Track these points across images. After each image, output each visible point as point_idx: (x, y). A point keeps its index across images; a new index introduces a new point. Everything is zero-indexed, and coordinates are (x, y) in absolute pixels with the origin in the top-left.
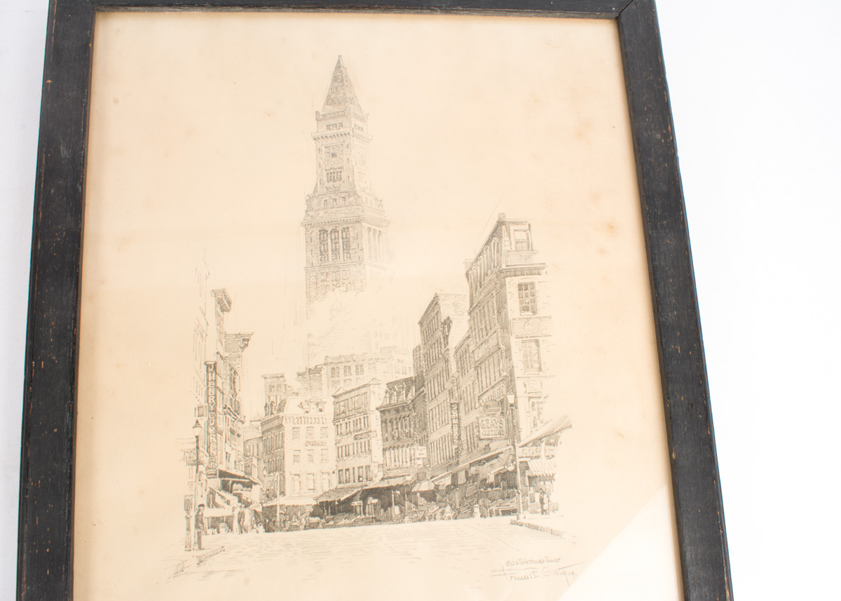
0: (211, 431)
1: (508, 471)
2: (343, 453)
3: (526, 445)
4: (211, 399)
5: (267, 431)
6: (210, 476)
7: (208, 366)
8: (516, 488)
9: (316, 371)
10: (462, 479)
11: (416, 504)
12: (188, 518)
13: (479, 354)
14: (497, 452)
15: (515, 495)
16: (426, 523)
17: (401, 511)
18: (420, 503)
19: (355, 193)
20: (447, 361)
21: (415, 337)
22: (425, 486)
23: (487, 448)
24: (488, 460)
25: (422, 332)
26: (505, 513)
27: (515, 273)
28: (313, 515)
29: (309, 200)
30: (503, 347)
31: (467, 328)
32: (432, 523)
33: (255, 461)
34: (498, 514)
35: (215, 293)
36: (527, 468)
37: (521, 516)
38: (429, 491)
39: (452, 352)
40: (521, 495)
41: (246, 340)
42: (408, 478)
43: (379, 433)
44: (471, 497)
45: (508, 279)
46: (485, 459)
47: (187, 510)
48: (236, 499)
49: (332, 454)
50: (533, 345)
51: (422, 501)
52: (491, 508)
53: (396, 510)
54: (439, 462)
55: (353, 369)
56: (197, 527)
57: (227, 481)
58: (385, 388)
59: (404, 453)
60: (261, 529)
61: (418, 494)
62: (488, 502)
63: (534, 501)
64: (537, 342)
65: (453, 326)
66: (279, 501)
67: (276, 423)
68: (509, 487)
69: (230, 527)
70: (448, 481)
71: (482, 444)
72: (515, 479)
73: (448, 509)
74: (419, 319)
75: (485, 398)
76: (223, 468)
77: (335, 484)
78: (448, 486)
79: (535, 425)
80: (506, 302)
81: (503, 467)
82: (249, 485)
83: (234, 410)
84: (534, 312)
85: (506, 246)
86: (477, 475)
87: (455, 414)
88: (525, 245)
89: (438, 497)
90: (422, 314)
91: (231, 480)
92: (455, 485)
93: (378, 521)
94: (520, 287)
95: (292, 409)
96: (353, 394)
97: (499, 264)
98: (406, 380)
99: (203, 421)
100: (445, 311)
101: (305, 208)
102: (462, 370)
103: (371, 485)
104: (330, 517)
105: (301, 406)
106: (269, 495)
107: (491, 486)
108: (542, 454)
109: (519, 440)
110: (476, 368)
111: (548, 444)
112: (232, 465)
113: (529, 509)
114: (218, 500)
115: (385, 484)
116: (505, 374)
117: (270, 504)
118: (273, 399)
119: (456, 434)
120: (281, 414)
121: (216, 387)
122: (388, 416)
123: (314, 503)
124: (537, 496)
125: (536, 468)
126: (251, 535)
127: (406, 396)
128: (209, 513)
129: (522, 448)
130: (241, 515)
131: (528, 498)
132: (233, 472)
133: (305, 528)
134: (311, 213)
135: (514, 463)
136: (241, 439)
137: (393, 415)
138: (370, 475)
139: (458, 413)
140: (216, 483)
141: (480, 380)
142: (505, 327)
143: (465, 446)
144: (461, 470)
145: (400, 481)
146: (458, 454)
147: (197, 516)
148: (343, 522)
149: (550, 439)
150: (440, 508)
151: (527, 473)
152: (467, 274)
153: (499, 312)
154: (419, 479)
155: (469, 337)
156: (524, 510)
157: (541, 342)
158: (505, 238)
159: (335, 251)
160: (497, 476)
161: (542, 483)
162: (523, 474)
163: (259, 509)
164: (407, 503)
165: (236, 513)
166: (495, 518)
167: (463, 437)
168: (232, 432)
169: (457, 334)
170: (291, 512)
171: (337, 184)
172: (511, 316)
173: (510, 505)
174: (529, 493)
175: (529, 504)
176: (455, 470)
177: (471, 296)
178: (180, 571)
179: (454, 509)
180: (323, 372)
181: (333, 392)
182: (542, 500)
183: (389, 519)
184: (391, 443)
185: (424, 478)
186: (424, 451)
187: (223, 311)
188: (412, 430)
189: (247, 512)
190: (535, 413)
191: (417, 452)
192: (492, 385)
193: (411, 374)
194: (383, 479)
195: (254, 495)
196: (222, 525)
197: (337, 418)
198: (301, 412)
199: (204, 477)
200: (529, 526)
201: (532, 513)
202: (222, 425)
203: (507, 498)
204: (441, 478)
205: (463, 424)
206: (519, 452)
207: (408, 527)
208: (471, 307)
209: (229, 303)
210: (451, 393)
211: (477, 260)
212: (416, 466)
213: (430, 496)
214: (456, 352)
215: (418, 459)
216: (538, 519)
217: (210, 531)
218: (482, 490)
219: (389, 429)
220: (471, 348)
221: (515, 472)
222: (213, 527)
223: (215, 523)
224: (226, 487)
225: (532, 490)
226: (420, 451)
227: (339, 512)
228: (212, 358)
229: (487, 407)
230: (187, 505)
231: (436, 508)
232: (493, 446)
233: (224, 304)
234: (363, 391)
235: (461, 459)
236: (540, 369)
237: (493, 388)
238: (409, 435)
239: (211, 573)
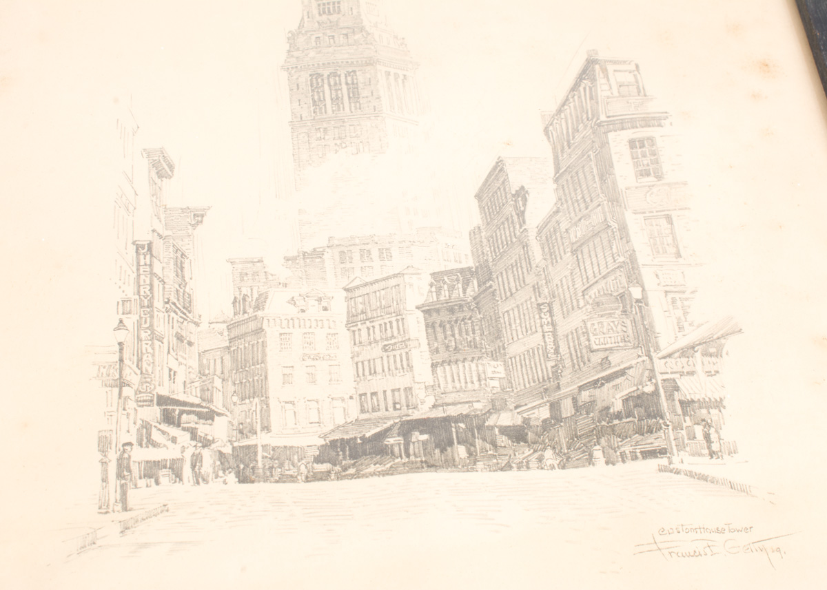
0: (143, 335)
1: (643, 393)
2: (364, 370)
3: (670, 356)
4: (145, 290)
5: (238, 337)
6: (142, 403)
7: (138, 247)
8: (662, 418)
9: (317, 254)
10: (567, 409)
11: (494, 444)
12: (104, 463)
13: (578, 233)
14: (622, 367)
15: (661, 428)
16: (514, 473)
17: (470, 454)
18: (499, 443)
19: (362, 29)
20: (525, 246)
21: (474, 217)
22: (506, 419)
23: (605, 362)
24: (608, 379)
25: (482, 208)
26: (648, 454)
27: (622, 124)
28: (318, 460)
29: (292, 38)
30: (614, 225)
31: (553, 199)
32: (523, 474)
33: (218, 383)
34: (635, 458)
35: (148, 153)
36: (677, 389)
37: (675, 459)
38: (514, 426)
39: (532, 234)
40: (670, 428)
41: (198, 217)
42: (477, 406)
43: (424, 342)
44: (587, 435)
45: (611, 136)
46: (603, 378)
47: (103, 451)
48: (188, 435)
49: (348, 372)
50: (663, 222)
51: (503, 440)
52: (622, 449)
53: (461, 451)
54: (527, 386)
55: (375, 253)
56: (120, 476)
57: (171, 411)
58: (429, 279)
59: (468, 370)
60: (231, 477)
61: (497, 430)
62: (616, 441)
63: (695, 438)
64: (669, 219)
65: (530, 199)
66: (261, 439)
67: (252, 326)
68: (649, 416)
69: (178, 476)
70: (545, 413)
71: (596, 358)
72: (658, 404)
73: (549, 453)
74: (475, 190)
75: (593, 292)
76: (164, 391)
77: (354, 412)
78: (545, 421)
79: (681, 328)
80: (612, 166)
81: (635, 388)
82: (210, 416)
83: (183, 306)
84: (659, 177)
85: (602, 90)
86: (593, 402)
87: (546, 318)
88: (633, 89)
89: (530, 436)
90: (480, 184)
91: (178, 409)
92: (556, 416)
93: (431, 466)
94: (632, 144)
95: (277, 305)
96: (376, 287)
97: (595, 114)
98: (462, 271)
99: (130, 321)
100: (516, 180)
101: (287, 47)
102: (552, 255)
103: (416, 415)
104: (349, 462)
105: (292, 301)
106: (243, 431)
107: (618, 416)
108: (699, 368)
109: (657, 349)
110: (574, 252)
111: (706, 354)
112: (179, 387)
113: (688, 449)
114: (156, 436)
115: (439, 413)
116: (621, 259)
117: (245, 442)
118: (244, 291)
119: (550, 346)
120: (260, 313)
121: (152, 274)
122: (436, 318)
123: (322, 442)
124: (699, 431)
125: (690, 388)
126: (215, 486)
127: (464, 291)
128: (139, 455)
129: (664, 361)
130: (196, 461)
131: (684, 432)
132: (181, 397)
133: (307, 480)
134: (296, 54)
135: (654, 381)
136: (195, 349)
137: (444, 316)
138: (413, 401)
139: (551, 316)
140: (153, 413)
141: (582, 268)
142: (615, 199)
143: (568, 363)
144: (565, 397)
145: (464, 410)
146: (557, 375)
147: (120, 461)
148: (372, 468)
149: (711, 347)
150: (535, 451)
151: (677, 396)
152: (546, 131)
153: (603, 179)
154: (495, 407)
155: (557, 212)
156: (678, 450)
157: (674, 219)
158: (601, 80)
159: (337, 100)
160: (625, 401)
161: (704, 411)
162: (670, 397)
163: (228, 450)
164: (478, 443)
165: (188, 455)
166: (630, 465)
167: (563, 351)
168: (180, 338)
169: (539, 208)
170: (280, 456)
171: (334, 17)
172: (621, 185)
173: (655, 442)
174: (685, 425)
175: (686, 441)
176: (555, 396)
177: (556, 158)
178: (90, 543)
179: (559, 454)
180: (326, 256)
181: (344, 282)
182: (707, 437)
183: (450, 464)
184: (443, 354)
185: (504, 407)
186: (501, 369)
187: (160, 176)
188: (477, 338)
189: (206, 453)
190: (679, 313)
191: (489, 370)
192: (603, 274)
193: (470, 263)
194: (434, 406)
195: (219, 430)
196: (165, 471)
197: (352, 320)
198: (292, 311)
199: (131, 404)
200: (691, 474)
201: (693, 455)
202: (161, 327)
203: (647, 433)
204: (533, 408)
205: (561, 331)
206: (659, 365)
207: (482, 477)
208: (557, 172)
209: (171, 167)
210: (536, 288)
211: (559, 111)
212: (489, 390)
213: (518, 435)
214: (539, 232)
215: (492, 379)
216: (704, 465)
217: (142, 483)
218: (603, 423)
219: (440, 336)
220: (563, 226)
221: (656, 393)
222: (148, 475)
223: (151, 471)
224: (168, 418)
225: (688, 422)
226: (494, 370)
227: (365, 453)
228: (144, 237)
229: (598, 304)
230: (104, 445)
231: (527, 452)
232: (614, 358)
233: (162, 168)
234: (393, 282)
235: (563, 381)
236: (678, 255)
237: (604, 277)
238: (473, 345)
239: (145, 545)
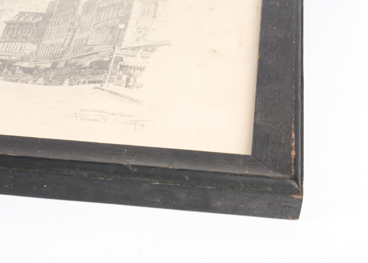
1: (103, 61)
3: (125, 49)
8: (107, 70)
10: (61, 65)
11: (13, 72)
13: (104, 5)
14: (98, 51)
15: (104, 73)
16: (18, 84)
18: (17, 72)
20: (76, 9)
22: (26, 65)
23: (90, 49)
24: (88, 55)
26: (91, 82)
30: (126, 4)
32: (23, 85)
34: (84, 83)
36: (122, 61)
37: (105, 85)
38: (29, 68)
39: (82, 4)
40: (109, 74)
42: (13, 58)
44: (65, 75)
46: (85, 55)
51: (19, 72)
52: (80, 80)
54: (46, 55)
58: (17, 13)
59: (16, 45)
61: (18, 68)
62: (79, 77)
63: (121, 79)
64: (156, 4)
68: (101, 69)
70: (48, 65)
71: (87, 48)
72: (108, 65)
73: (41, 79)
75: (99, 25)
78: (46, 68)
79: (138, 40)
81: (100, 59)
86: (75, 63)
87: (71, 34)
89: (35, 72)
92: (53, 67)
98: (36, 13)
102: (86, 12)
107: (85, 68)
108: (138, 55)
109: (121, 45)
110: (98, 11)
111: (145, 50)
113: (114, 82)
116: (121, 15)
119: (67, 43)
122: (12, 27)
124: (124, 77)
125: (129, 61)
127: (33, 19)
129: (120, 50)
131: (116, 77)
135: (111, 57)
137: (17, 26)
139: (74, 33)
141: (99, 18)
143: (72, 49)
144: (63, 61)
146: (63, 53)
149: (150, 49)
150: (34, 78)
151: (120, 63)
154: (22, 60)
156: (108, 82)
157: (159, 4)
160: (92, 63)
161: (132, 70)
162: (116, 63)
164: (5, 70)
166: (80, 86)
167: (72, 45)
173: (98, 78)
174: (118, 74)
175: (115, 80)
176: (58, 60)
179: (46, 80)
182: (128, 80)
184: (7, 39)
185: (27, 60)
186: (35, 47)
188: (29, 35)
190: (140, 35)
191: (27, 47)
192: (108, 19)
193: (43, 11)
200: (110, 92)
201: (116, 85)
203: (96, 74)
204: (43, 63)
205: (75, 39)
206: (117, 52)
210: (72, 23)
212: (23, 53)
214: (85, 4)
215: (27, 50)
216: (121, 90)
218: (76, 71)
219: (10, 33)
220: (98, 2)
221: (110, 61)
225: (121, 73)
229: (99, 29)
231: (30, 77)
232: (96, 48)
235: (65, 56)
236: (154, 17)
237: (108, 20)
238: (25, 37)
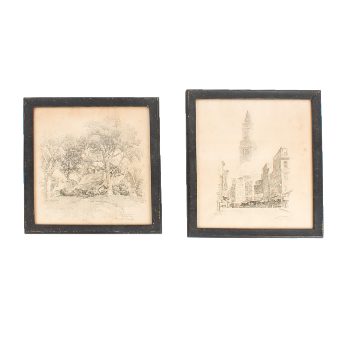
0: (222, 189)
2: (247, 194)
3: (283, 194)
4: (222, 183)
5: (232, 189)
6: (221, 197)
7: (221, 176)
9: (242, 178)
10: (270, 200)
11: (261, 204)
12: (217, 205)
13: (275, 176)
17: (258, 205)
19: (250, 141)
20: (268, 177)
21: (261, 172)
22: (262, 201)
23: (275, 194)
24: (275, 197)
25: (263, 171)
26: (278, 207)
27: (283, 159)
28: (241, 205)
29: (241, 143)
30: (280, 175)
31: (272, 170)
32: (264, 208)
33: (230, 195)
34: (277, 207)
35: (222, 162)
36: (283, 199)
37: (281, 208)
39: (269, 175)
40: (282, 204)
41: (228, 172)
42: (259, 199)
43: (254, 191)
44: (272, 204)
45: (282, 160)
47: (217, 203)
48: (226, 202)
49: (245, 194)
50: (286, 174)
51: (262, 204)
53: (257, 205)
54: (266, 197)
55: (249, 178)
56: (219, 206)
57: (225, 199)
58: (255, 182)
59: (259, 195)
60: (231, 207)
62: (275, 205)
64: (287, 174)
65: (269, 170)
66: (234, 202)
67: (234, 188)
68: (280, 202)
69: (225, 207)
70: (267, 201)
71: (274, 194)
72: (281, 201)
73: (267, 206)
74: (262, 168)
75: (275, 185)
76: (224, 196)
77: (245, 200)
78: (267, 202)
79: (285, 190)
80: (281, 165)
81: (278, 198)
82: (229, 199)
83: (226, 185)
84: (287, 168)
85: (282, 153)
86: (273, 200)
87: (269, 188)
88: (286, 153)
89: (265, 203)
90: (263, 167)
91: (225, 198)
92: (268, 201)
93: (253, 207)
94: (284, 162)
95: (237, 185)
96: (249, 183)
97: (280, 157)
98: (259, 181)
99: (220, 187)
100: (268, 167)
101: (240, 144)
102: (271, 179)
103: (252, 200)
104: (244, 206)
105: (239, 185)
106: (233, 201)
107: (276, 202)
108: (287, 196)
109: (282, 193)
110: (274, 179)
111: (288, 194)
112: (225, 195)
114: (223, 202)
115: (255, 200)
116: (280, 180)
117: (233, 203)
118: (233, 183)
119: (269, 192)
120: (235, 186)
121: (223, 180)
122: (256, 187)
123: (241, 203)
124: (285, 204)
125: (285, 199)
126: (229, 208)
127: (260, 184)
128: (221, 204)
130: (227, 205)
132: (225, 197)
133: (239, 208)
134: (241, 146)
136: (227, 191)
137: (257, 187)
138: (252, 198)
140: (222, 199)
141: (275, 181)
142: (280, 170)
143: (271, 194)
145: (258, 200)
146: (269, 196)
147: (219, 204)
148: (247, 207)
149: (288, 193)
151: (283, 200)
152: (273, 159)
153: (279, 167)
155: (273, 172)
157: (288, 174)
158: (282, 152)
159: (246, 154)
160: (277, 200)
161: (286, 202)
162: (282, 200)
163: (231, 204)
164: (259, 204)
165: (226, 204)
166: (276, 208)
168: (226, 189)
169: (270, 172)
170: (237, 205)
171: (246, 139)
172: (282, 168)
173: (279, 205)
175: (283, 206)
176: (269, 198)
177: (274, 164)
178: (216, 214)
179: (268, 206)
180: (243, 178)
181: (245, 182)
182: (286, 205)
183: (255, 207)
184: (256, 192)
185: (262, 200)
186: (263, 195)
187: (223, 165)
189: (228, 204)
190: (286, 188)
193: (260, 179)
194: (254, 199)
195: (230, 201)
196: (224, 206)
197: (246, 187)
198: (239, 186)
199: (220, 197)
200: (283, 210)
202: (224, 188)
205: (271, 190)
206: (282, 195)
207: (259, 209)
208: (274, 165)
209: (224, 164)
210: (268, 183)
211: (275, 156)
212: (261, 197)
213: (263, 203)
214: (270, 175)
216: (285, 209)
217: (221, 207)
218: (274, 202)
219: (256, 190)
220: (273, 175)
221: (281, 199)
222: (222, 206)
223: (223, 206)
224: (224, 199)
225: (284, 203)
226: (262, 195)
227: (246, 205)
228: (221, 175)
229: (276, 186)
230: (217, 202)
231: (264, 205)
232: (276, 194)
233: (223, 164)
234: (251, 182)
235: (270, 196)
236: (287, 179)
237: (277, 183)
238: (260, 191)
239: (222, 215)
